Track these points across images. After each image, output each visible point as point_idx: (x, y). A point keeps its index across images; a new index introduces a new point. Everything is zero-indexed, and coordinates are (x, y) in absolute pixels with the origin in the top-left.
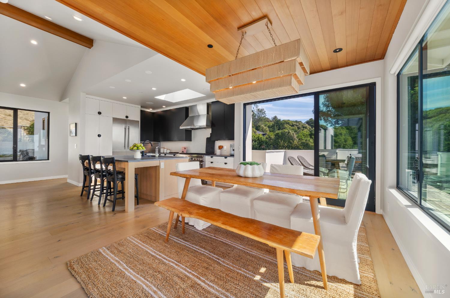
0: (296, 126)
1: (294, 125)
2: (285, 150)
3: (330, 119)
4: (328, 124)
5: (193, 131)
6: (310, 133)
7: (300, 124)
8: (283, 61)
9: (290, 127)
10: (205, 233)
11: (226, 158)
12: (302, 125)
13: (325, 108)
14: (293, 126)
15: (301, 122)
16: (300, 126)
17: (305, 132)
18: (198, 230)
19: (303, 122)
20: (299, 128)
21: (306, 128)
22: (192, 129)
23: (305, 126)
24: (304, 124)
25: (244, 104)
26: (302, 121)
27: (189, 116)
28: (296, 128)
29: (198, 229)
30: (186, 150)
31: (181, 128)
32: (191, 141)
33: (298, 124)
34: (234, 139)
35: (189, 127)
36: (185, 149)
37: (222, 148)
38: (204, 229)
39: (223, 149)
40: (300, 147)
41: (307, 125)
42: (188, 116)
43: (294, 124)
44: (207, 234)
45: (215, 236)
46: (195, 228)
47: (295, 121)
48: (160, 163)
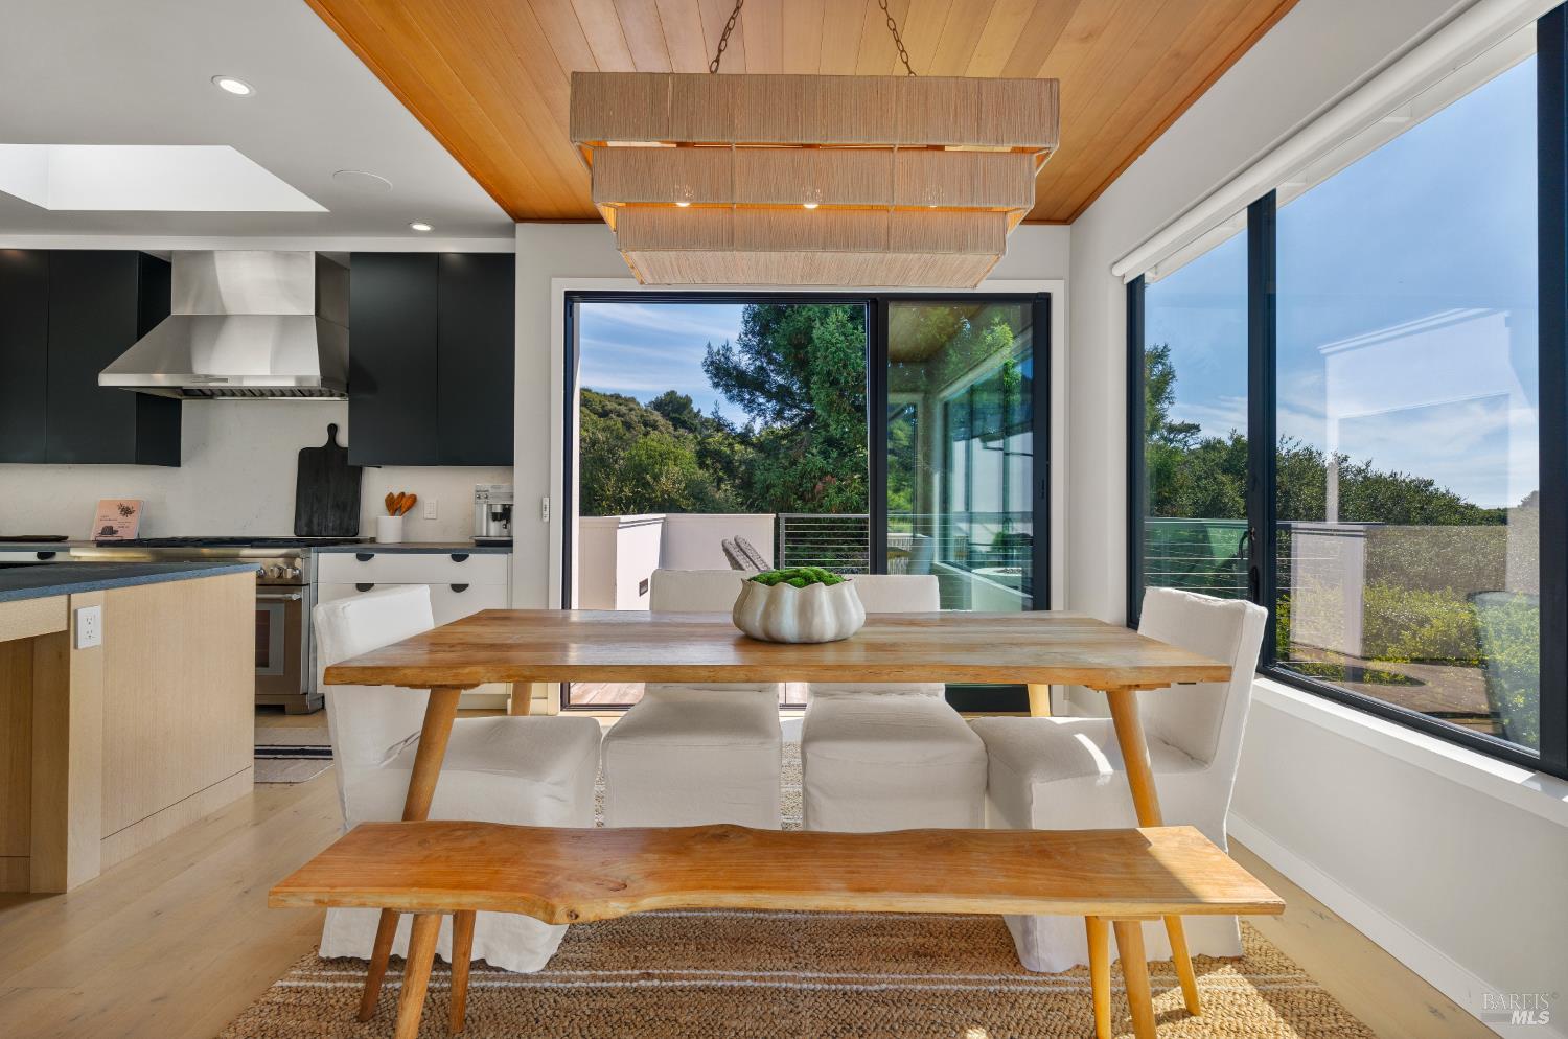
0: (618, 416)
1: (611, 411)
2: (664, 515)
3: (761, 400)
4: (754, 418)
5: (187, 406)
6: (698, 448)
7: (631, 410)
8: (940, 148)
9: (595, 417)
10: (578, 978)
11: (459, 557)
12: (642, 416)
13: (749, 356)
14: (605, 414)
15: (633, 400)
16: (634, 417)
17: (655, 444)
18: (526, 977)
19: (642, 404)
20: (628, 426)
21: (655, 427)
22: (189, 393)
23: (652, 418)
24: (646, 411)
25: (567, 293)
26: (638, 400)
27: (175, 311)
28: (619, 425)
29: (523, 971)
30: (133, 520)
31: (107, 379)
32: (178, 464)
33: (623, 409)
34: (512, 464)
35: (161, 380)
36: (126, 511)
37: (409, 508)
38: (553, 962)
39: (414, 511)
40: (683, 503)
41: (657, 416)
42: (166, 311)
43: (610, 406)
44: (594, 978)
45: (650, 976)
46: (498, 969)
47: (612, 396)
48: (71, 615)
